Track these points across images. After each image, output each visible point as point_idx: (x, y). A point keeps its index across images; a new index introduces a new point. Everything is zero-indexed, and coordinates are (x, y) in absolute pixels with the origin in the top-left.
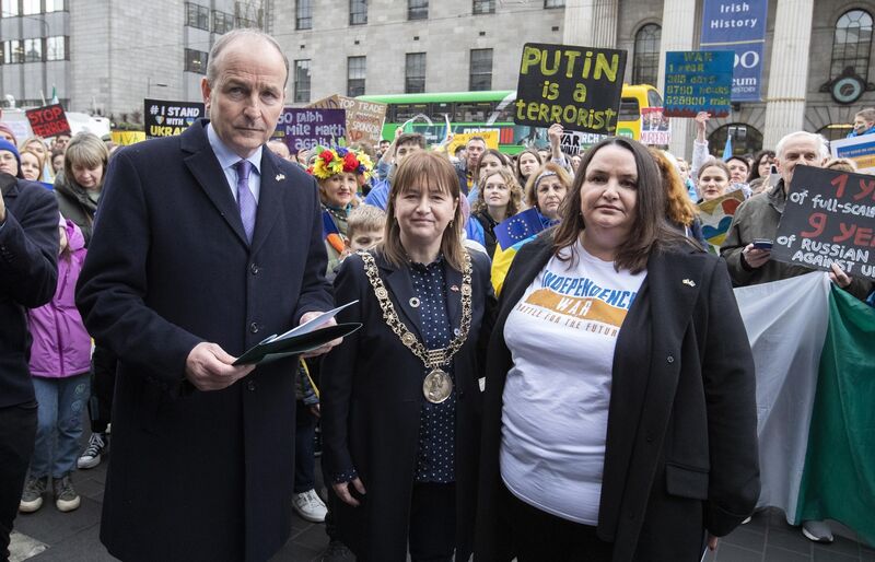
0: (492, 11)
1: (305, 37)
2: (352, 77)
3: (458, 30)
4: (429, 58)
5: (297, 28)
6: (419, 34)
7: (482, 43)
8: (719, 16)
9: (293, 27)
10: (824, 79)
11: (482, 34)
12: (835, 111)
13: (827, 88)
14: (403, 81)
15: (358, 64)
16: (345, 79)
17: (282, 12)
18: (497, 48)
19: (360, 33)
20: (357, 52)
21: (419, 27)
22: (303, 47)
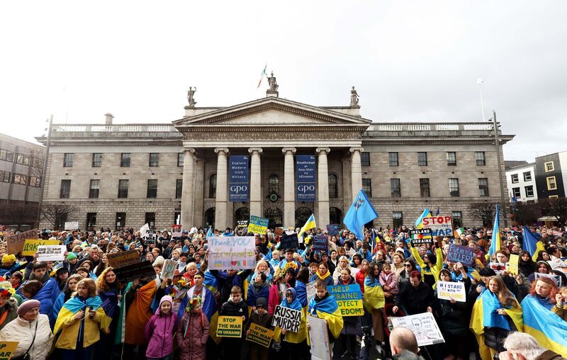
0: (157, 166)
1: (68, 170)
2: (93, 188)
3: (143, 172)
4: (129, 182)
5: (64, 166)
6: (126, 172)
7: (153, 177)
8: (234, 175)
9: (62, 165)
10: (268, 194)
11: (153, 174)
12: (271, 204)
13: (268, 197)
14: (117, 191)
15: (96, 182)
16: (89, 189)
17: (57, 159)
18: (159, 179)
19: (98, 170)
20: (95, 177)
21: (125, 169)
22: (67, 174)
